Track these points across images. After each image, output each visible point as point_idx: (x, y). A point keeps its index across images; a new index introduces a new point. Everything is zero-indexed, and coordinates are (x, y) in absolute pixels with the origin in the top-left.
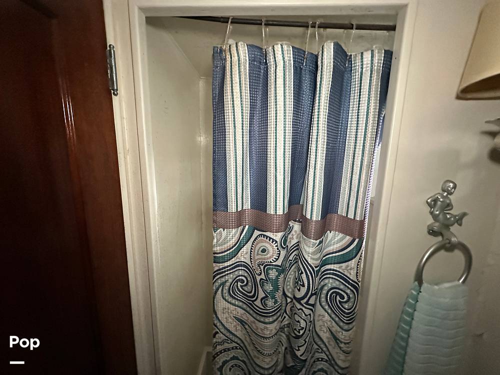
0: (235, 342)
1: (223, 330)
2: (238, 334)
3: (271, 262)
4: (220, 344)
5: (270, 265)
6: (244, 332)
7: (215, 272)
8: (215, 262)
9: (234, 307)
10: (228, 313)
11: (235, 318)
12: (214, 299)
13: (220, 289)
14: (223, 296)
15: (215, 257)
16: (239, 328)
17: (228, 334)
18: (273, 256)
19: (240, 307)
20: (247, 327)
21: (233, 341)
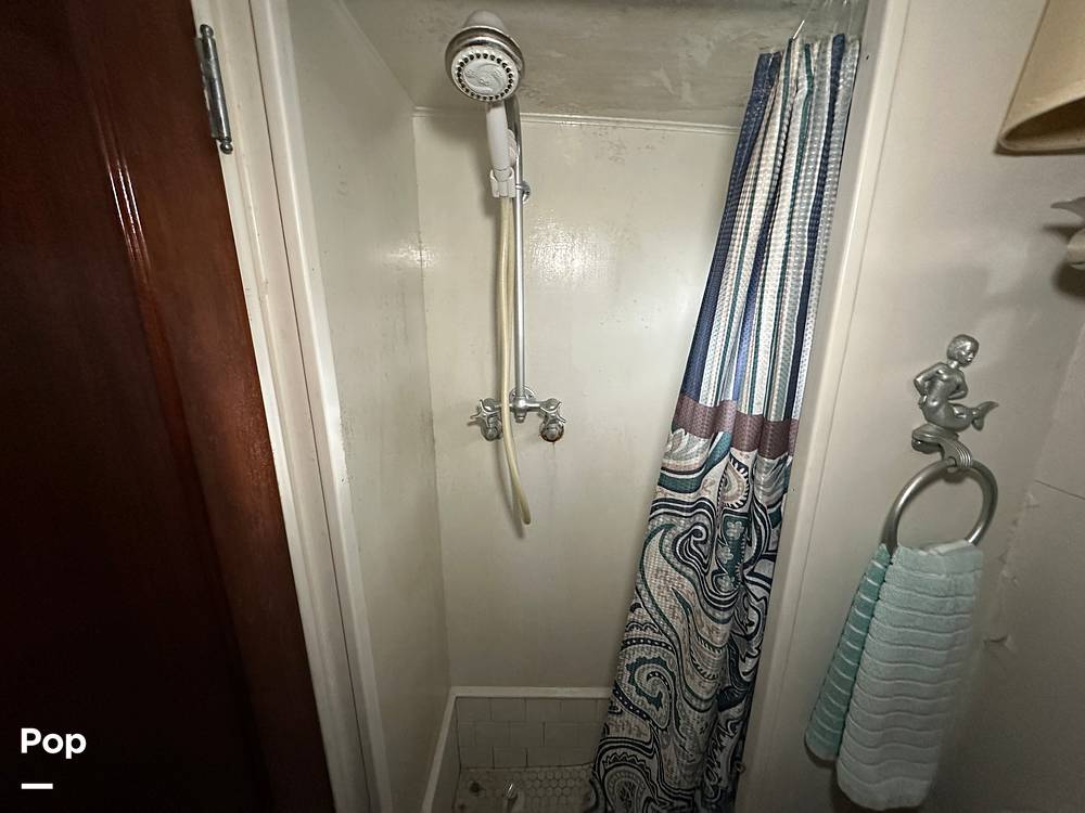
0: (666, 635)
1: (649, 605)
2: (675, 623)
3: (733, 507)
4: (640, 626)
5: (731, 512)
6: (684, 625)
7: (657, 501)
8: (659, 484)
9: (678, 575)
10: (665, 580)
11: (676, 593)
12: (645, 547)
13: (660, 534)
14: (661, 548)
15: (662, 475)
16: (679, 613)
17: (657, 616)
18: (738, 495)
19: (689, 578)
20: (690, 618)
21: (662, 632)
